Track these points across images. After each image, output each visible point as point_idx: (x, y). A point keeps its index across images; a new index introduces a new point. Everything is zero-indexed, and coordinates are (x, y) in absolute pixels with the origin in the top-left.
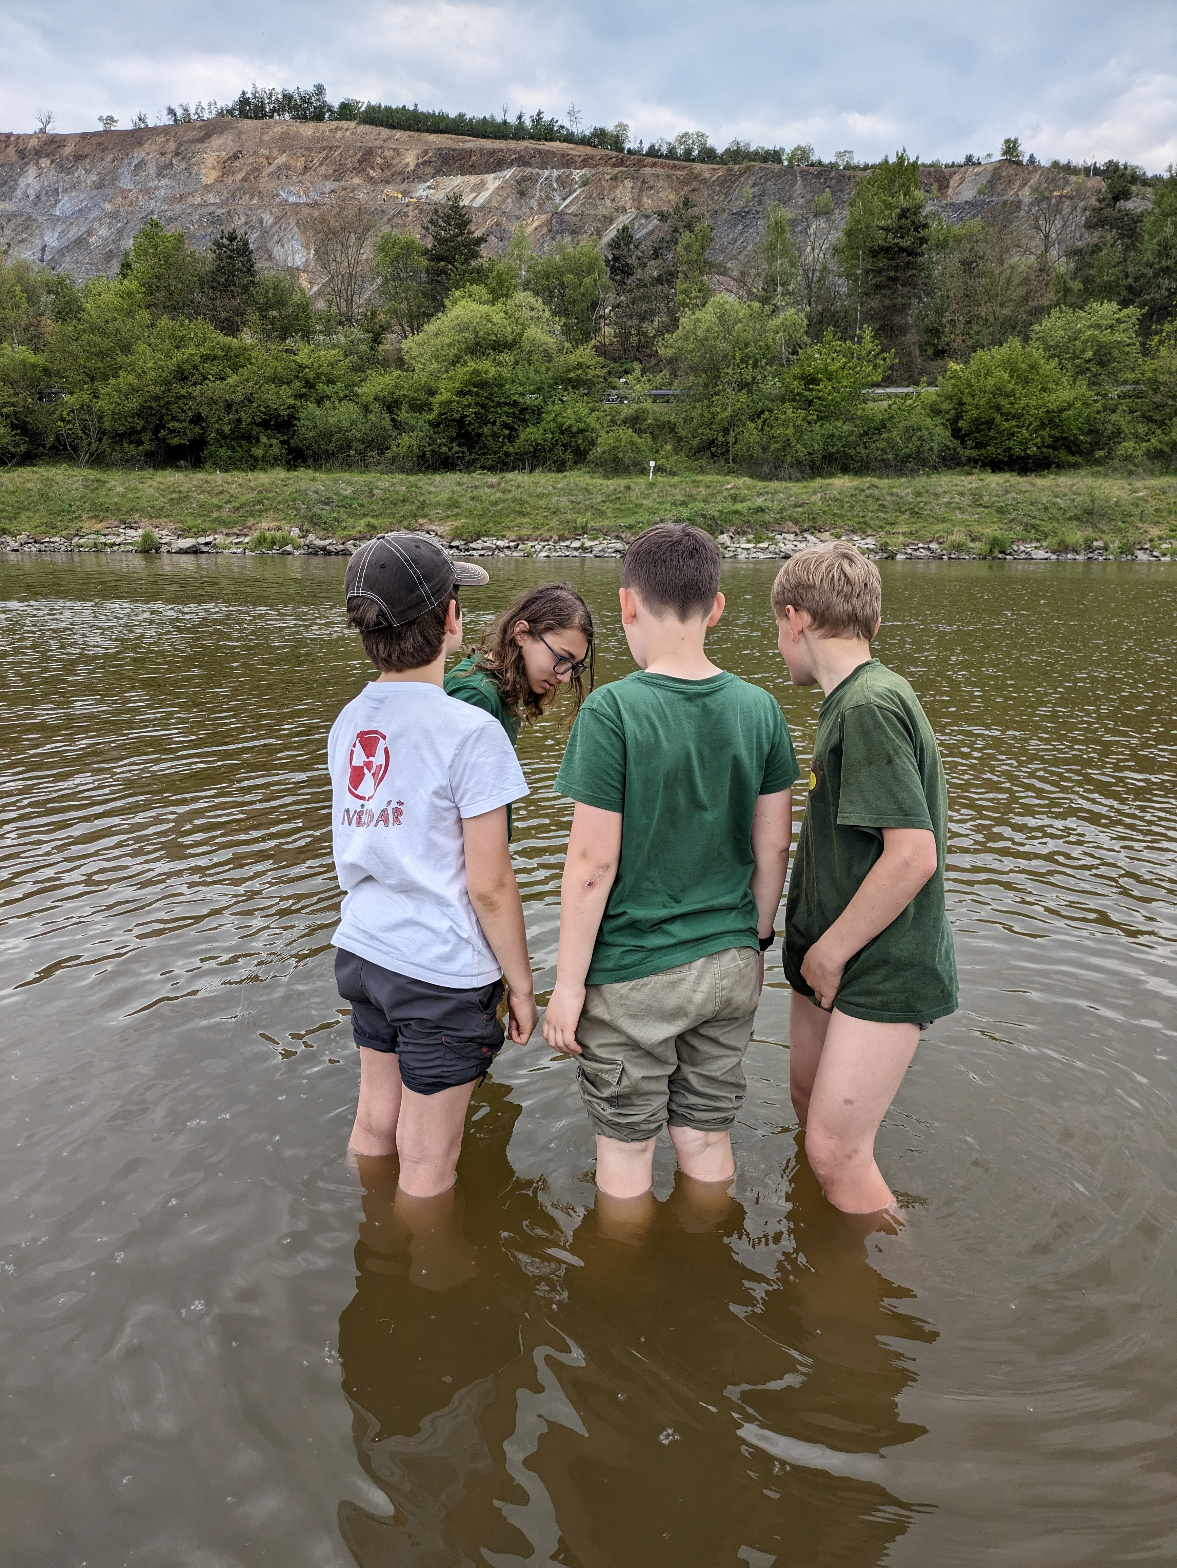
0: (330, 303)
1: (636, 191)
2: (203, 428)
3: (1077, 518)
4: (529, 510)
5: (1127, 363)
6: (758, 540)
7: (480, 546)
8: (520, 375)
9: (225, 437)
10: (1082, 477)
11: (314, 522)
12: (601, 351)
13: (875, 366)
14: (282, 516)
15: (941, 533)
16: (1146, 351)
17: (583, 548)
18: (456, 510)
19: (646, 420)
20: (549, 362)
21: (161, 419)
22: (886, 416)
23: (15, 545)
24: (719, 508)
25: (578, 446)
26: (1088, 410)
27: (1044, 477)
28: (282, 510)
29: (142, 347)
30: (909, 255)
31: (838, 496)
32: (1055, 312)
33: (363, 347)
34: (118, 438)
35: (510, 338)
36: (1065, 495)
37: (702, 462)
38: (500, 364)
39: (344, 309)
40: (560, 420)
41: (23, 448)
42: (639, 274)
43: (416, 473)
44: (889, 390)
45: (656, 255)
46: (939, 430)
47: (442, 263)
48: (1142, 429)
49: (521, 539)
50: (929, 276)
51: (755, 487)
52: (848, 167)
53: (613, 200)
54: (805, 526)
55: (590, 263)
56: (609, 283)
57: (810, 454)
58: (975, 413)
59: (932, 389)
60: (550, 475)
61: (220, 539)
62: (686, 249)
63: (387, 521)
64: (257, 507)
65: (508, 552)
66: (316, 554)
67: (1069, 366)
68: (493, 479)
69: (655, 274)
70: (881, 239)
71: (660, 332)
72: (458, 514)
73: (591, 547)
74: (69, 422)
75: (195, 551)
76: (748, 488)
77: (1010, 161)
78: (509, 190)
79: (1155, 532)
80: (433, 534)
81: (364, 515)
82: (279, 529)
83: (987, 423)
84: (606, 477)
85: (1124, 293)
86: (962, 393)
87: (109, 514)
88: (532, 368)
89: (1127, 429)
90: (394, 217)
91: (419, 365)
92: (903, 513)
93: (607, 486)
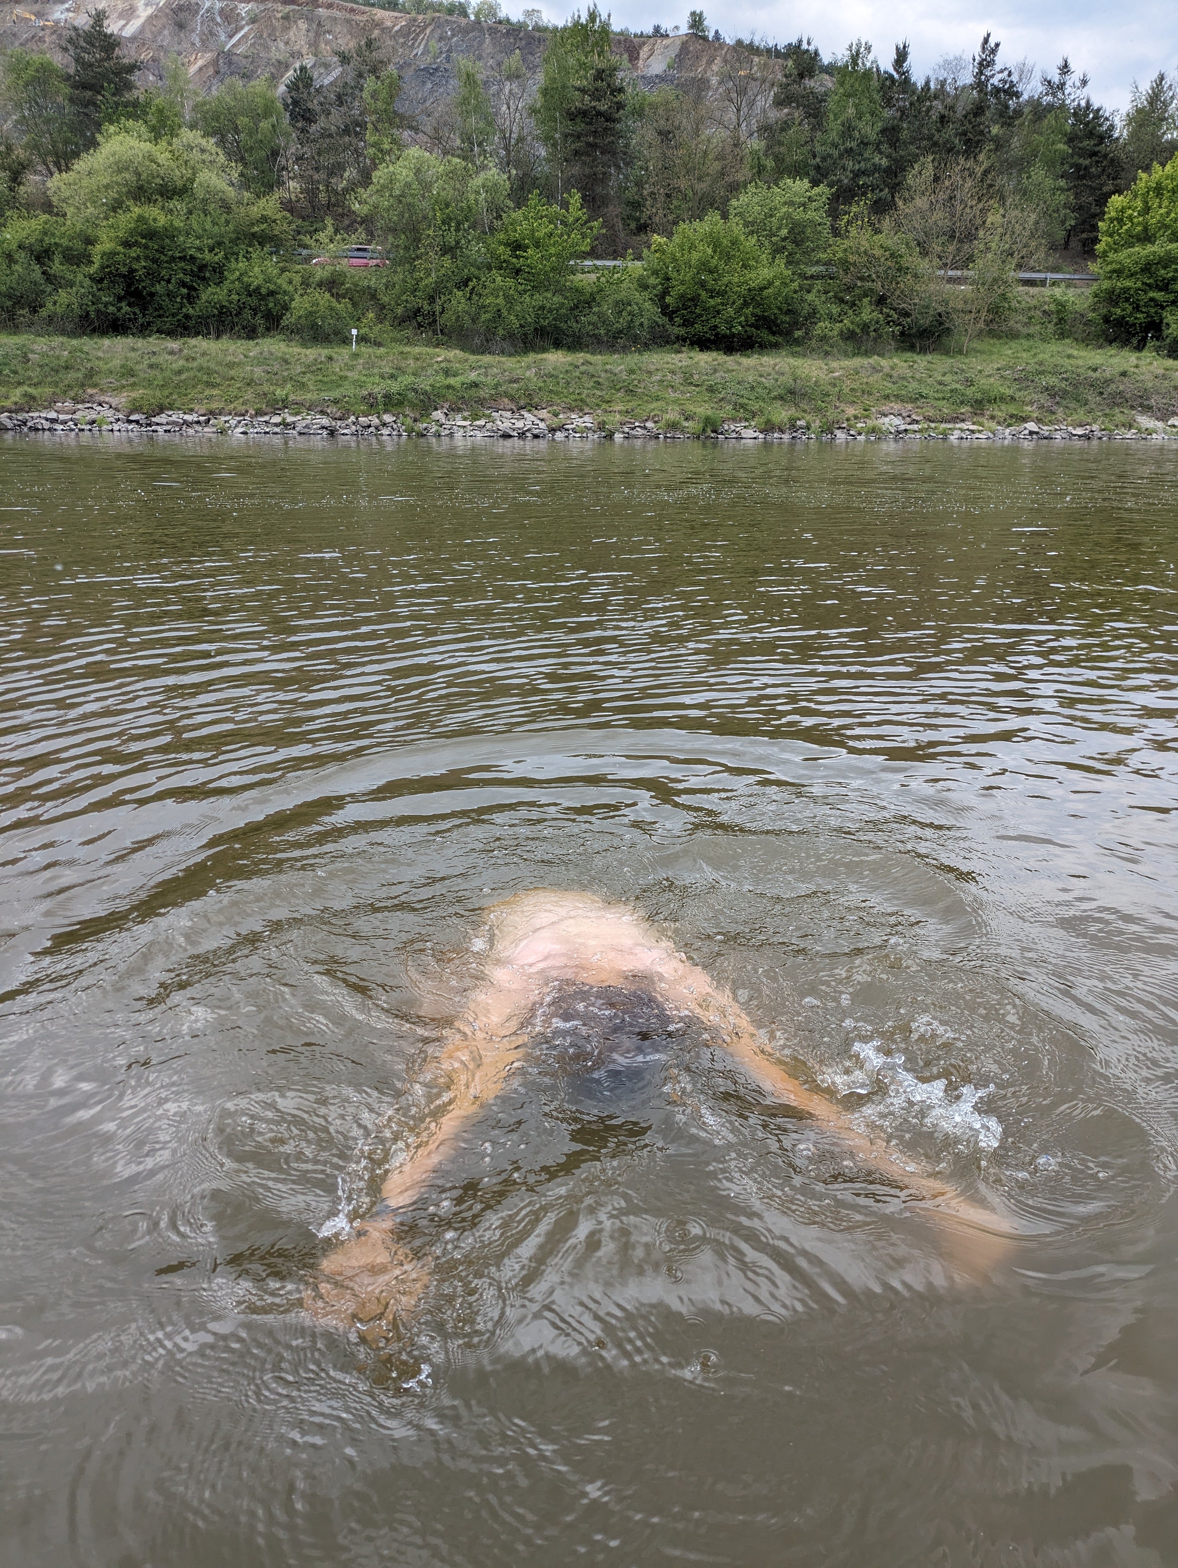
1: (312, 34)
3: (781, 398)
4: (218, 381)
5: (820, 242)
6: (475, 417)
7: (164, 421)
8: (195, 226)
10: (783, 357)
12: (288, 206)
13: (584, 236)
15: (656, 412)
16: (836, 232)
17: (285, 424)
18: (133, 380)
19: (343, 284)
22: (595, 289)
24: (431, 382)
25: (269, 310)
26: (787, 290)
27: (749, 357)
30: (607, 121)
31: (553, 372)
32: (751, 188)
35: (179, 183)
36: (769, 375)
37: (408, 332)
38: (170, 212)
40: (245, 279)
42: (321, 123)
43: (80, 336)
44: (598, 263)
45: (340, 101)
46: (647, 305)
47: (89, 93)
48: (835, 310)
49: (213, 413)
50: (627, 146)
51: (467, 360)
52: (538, 28)
53: (287, 43)
54: (522, 403)
55: (266, 107)
56: (291, 129)
57: (521, 326)
58: (682, 288)
59: (638, 264)
60: (239, 342)
62: (372, 97)
63: (48, 391)
65: (198, 428)
67: (767, 243)
68: (173, 344)
69: (341, 124)
70: (580, 102)
71: (351, 189)
72: (134, 384)
73: (294, 423)
76: (460, 362)
77: (696, 35)
78: (164, 20)
79: (851, 411)
80: (107, 406)
81: (20, 384)
83: (692, 299)
84: (304, 345)
85: (813, 172)
86: (667, 267)
89: (822, 310)
90: (27, 40)
91: (72, 209)
92: (618, 390)
93: (306, 356)
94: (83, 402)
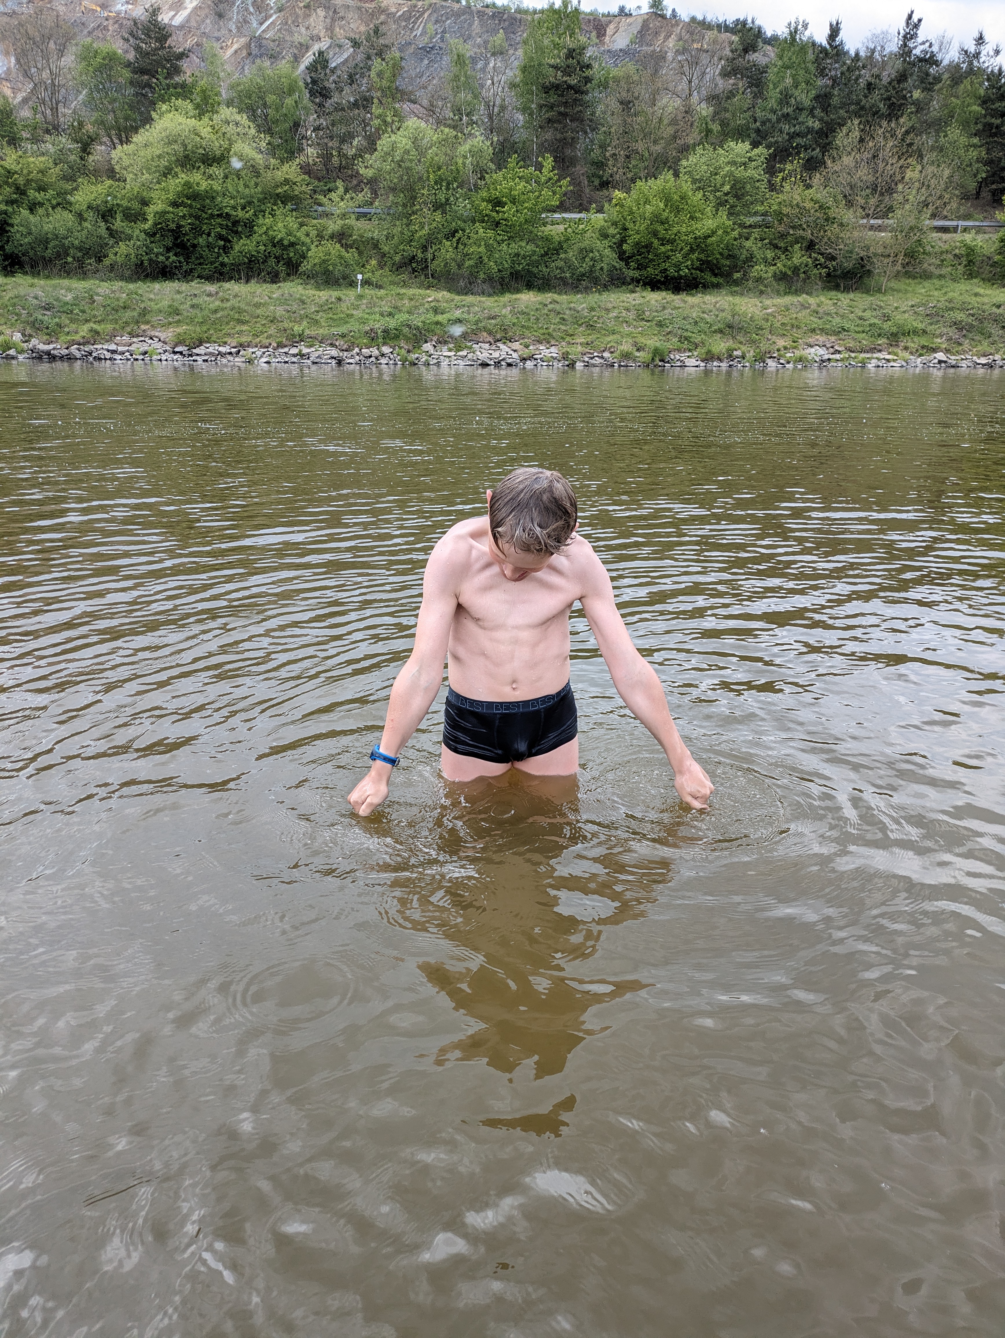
0: (35, 110)
1: (328, 20)
3: (721, 331)
4: (247, 318)
5: (758, 197)
6: (459, 348)
7: (203, 352)
8: (230, 189)
10: (723, 296)
11: (37, 327)
12: (306, 169)
13: (554, 193)
15: (612, 344)
16: (772, 187)
17: (301, 355)
18: (178, 318)
19: (351, 236)
20: (257, 177)
22: (562, 238)
24: (423, 318)
25: (290, 259)
26: (727, 238)
27: (693, 296)
30: (576, 93)
31: (525, 310)
32: (699, 150)
33: (72, 158)
35: (218, 153)
36: (711, 311)
37: (405, 277)
38: (210, 177)
39: (50, 117)
40: (271, 233)
42: (335, 99)
43: (135, 281)
44: (566, 215)
45: (352, 79)
46: (607, 252)
47: (146, 77)
48: (770, 254)
49: (243, 346)
50: (593, 114)
51: (453, 300)
52: (519, 11)
53: (308, 28)
54: (498, 336)
55: (290, 85)
56: (310, 105)
57: (499, 271)
58: (637, 237)
59: (600, 216)
60: (265, 286)
62: (378, 76)
63: (109, 327)
65: (230, 358)
66: (40, 358)
67: (711, 198)
68: (211, 288)
69: (352, 100)
70: (553, 77)
71: (359, 155)
72: (179, 321)
73: (308, 354)
76: (447, 301)
77: (655, 13)
78: (207, 11)
79: (781, 343)
80: (157, 340)
81: (87, 321)
83: (646, 246)
84: (318, 288)
85: (753, 135)
86: (625, 219)
88: (241, 182)
89: (759, 255)
90: (94, 29)
91: (131, 175)
92: (580, 325)
93: (319, 297)
94: (138, 336)
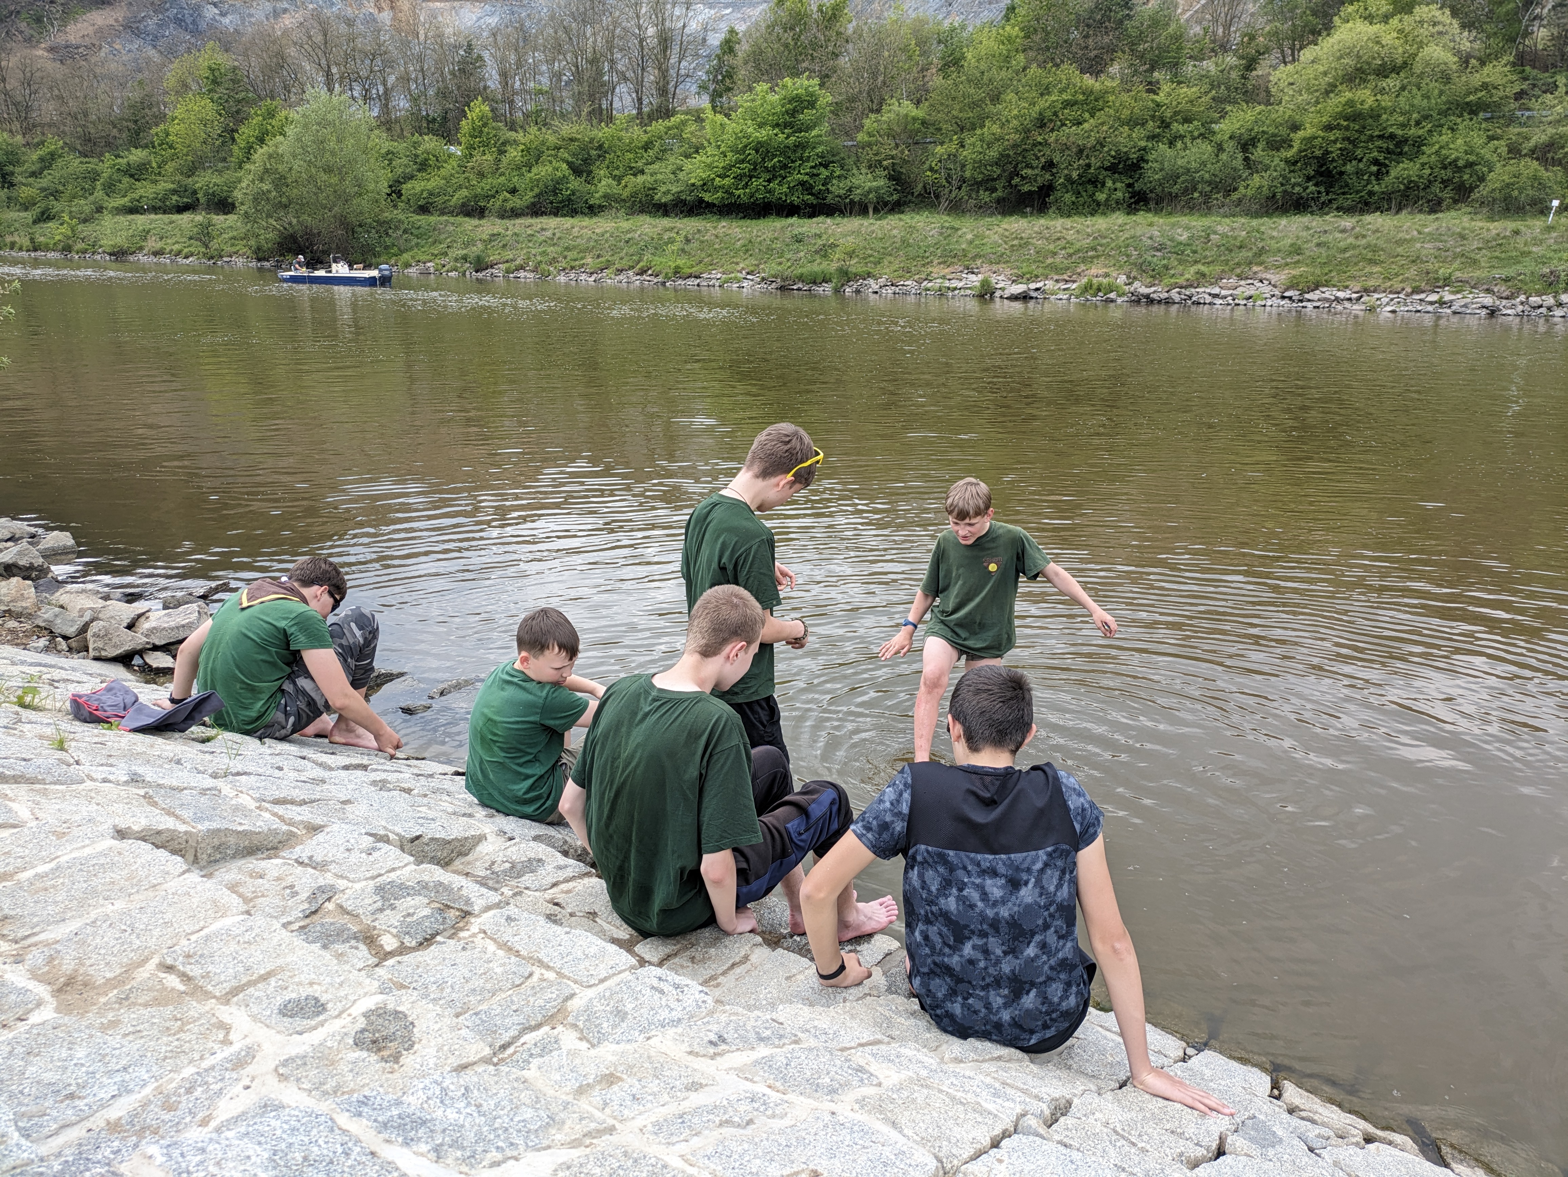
0: (1206, 29)
2: (1053, 175)
4: (1382, 258)
7: (1316, 297)
8: (1404, 103)
9: (1073, 183)
11: (1143, 269)
14: (1113, 262)
17: (1441, 303)
18: (1297, 258)
20: (1445, 84)
21: (1016, 167)
23: (875, 287)
25: (1462, 182)
28: (1114, 257)
29: (1010, 96)
33: (1233, 76)
34: (977, 185)
38: (1381, 91)
39: (1220, 35)
41: (895, 197)
43: (1262, 217)
49: (1367, 291)
60: (1418, 217)
61: (1050, 285)
63: (1218, 268)
64: (1090, 254)
65: (1347, 305)
66: (1138, 302)
68: (1348, 222)
72: (1298, 262)
73: (1451, 301)
74: (936, 171)
75: (1024, 297)
81: (1196, 262)
82: (1107, 275)
84: (1491, 219)
87: (955, 260)
88: (1421, 93)
91: (1287, 98)
93: (1488, 230)
94: (1247, 278)
